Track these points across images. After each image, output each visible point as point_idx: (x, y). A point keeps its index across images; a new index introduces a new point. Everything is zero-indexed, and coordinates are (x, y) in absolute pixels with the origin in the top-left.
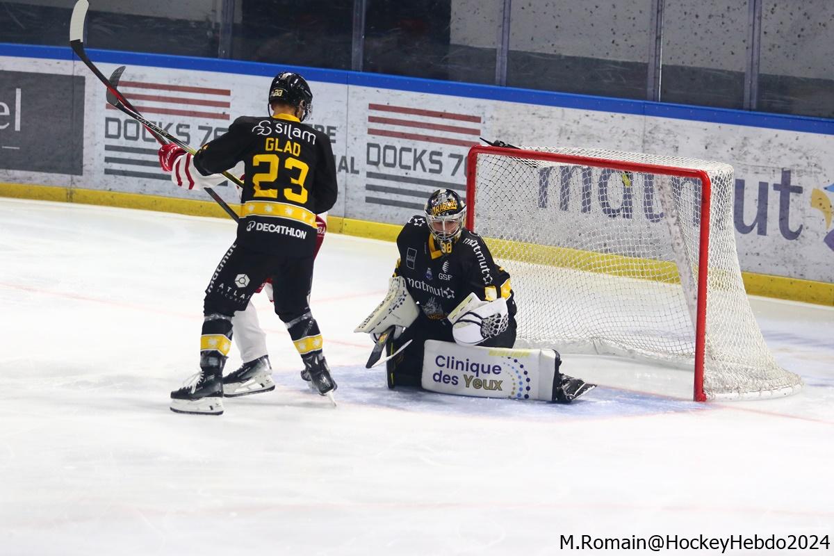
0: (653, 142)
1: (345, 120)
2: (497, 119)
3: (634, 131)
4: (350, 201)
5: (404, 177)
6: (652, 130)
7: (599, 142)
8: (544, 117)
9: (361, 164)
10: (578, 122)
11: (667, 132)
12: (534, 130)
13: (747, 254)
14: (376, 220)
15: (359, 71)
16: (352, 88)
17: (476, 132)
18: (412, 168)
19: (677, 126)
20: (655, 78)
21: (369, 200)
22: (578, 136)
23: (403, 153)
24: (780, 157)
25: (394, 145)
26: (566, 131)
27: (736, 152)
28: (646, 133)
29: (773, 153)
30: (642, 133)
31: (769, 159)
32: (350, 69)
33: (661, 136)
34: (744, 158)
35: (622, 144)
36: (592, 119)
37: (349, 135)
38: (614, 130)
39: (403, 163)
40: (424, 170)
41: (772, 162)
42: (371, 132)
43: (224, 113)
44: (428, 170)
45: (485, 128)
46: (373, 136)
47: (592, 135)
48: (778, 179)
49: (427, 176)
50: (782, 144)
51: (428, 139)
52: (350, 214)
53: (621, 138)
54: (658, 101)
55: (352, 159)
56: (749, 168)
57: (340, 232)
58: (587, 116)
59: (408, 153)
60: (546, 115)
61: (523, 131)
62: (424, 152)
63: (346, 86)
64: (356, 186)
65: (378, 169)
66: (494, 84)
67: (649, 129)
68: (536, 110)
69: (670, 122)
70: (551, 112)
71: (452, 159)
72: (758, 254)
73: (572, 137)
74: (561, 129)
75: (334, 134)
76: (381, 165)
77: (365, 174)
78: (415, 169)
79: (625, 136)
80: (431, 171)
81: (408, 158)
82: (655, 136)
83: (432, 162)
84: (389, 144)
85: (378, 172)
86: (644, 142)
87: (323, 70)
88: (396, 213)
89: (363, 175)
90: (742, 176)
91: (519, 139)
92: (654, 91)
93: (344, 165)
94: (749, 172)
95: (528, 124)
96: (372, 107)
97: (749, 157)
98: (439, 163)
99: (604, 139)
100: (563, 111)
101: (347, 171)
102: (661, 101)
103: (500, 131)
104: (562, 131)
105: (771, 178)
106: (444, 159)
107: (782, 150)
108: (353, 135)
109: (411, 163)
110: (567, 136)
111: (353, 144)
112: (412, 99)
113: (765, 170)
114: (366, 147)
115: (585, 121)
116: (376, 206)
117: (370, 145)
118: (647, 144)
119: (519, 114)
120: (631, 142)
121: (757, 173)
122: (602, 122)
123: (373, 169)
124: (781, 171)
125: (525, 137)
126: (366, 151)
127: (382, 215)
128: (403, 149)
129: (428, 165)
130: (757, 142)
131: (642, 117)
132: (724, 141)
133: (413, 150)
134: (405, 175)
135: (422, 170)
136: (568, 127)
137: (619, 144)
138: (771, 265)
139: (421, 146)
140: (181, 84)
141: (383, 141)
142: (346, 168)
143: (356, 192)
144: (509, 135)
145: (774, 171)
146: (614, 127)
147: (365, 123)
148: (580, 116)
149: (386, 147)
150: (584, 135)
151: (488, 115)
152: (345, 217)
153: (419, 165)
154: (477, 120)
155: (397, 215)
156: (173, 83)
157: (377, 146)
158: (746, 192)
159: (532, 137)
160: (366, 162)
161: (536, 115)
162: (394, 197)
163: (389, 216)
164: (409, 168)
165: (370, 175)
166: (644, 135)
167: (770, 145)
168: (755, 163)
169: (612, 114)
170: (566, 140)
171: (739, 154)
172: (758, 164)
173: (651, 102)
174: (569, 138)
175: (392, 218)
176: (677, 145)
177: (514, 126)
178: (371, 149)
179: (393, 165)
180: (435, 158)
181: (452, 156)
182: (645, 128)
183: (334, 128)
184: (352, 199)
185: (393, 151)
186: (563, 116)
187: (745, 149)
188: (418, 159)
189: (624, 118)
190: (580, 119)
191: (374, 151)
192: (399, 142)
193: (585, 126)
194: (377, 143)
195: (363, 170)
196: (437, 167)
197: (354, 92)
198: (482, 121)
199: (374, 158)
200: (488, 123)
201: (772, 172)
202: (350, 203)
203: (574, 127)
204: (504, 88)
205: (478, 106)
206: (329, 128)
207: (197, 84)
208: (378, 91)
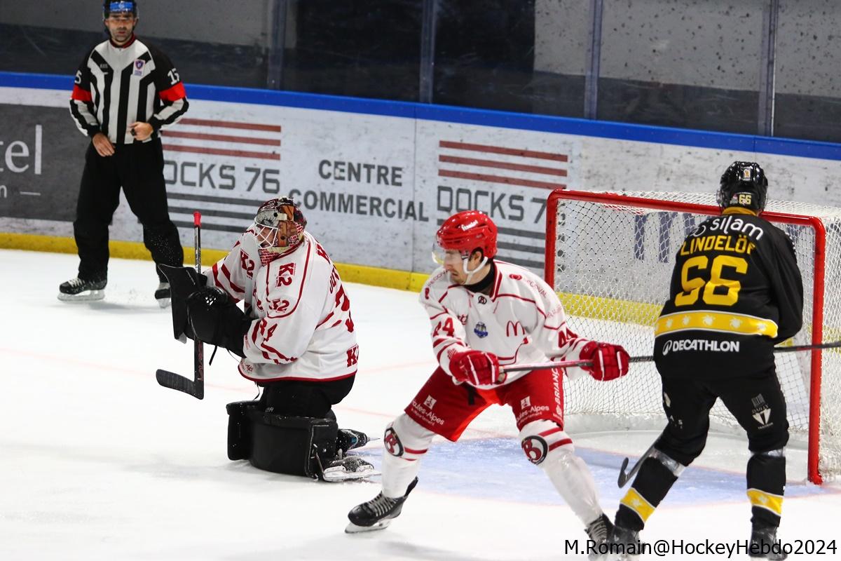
1: (413, 158)
2: (587, 158)
4: (418, 253)
8: (640, 155)
9: (431, 211)
10: (679, 161)
11: (781, 172)
12: (629, 170)
15: (428, 103)
16: (421, 122)
17: (562, 173)
19: (793, 165)
20: (767, 109)
22: (679, 177)
23: (480, 197)
25: (468, 188)
26: (666, 170)
32: (417, 100)
33: (774, 176)
36: (695, 157)
37: (416, 177)
40: (504, 216)
42: (442, 173)
43: (274, 153)
44: (507, 217)
45: (573, 168)
46: (445, 178)
47: (695, 175)
49: (507, 224)
51: (508, 181)
52: (419, 268)
54: (771, 136)
55: (421, 205)
57: (406, 288)
58: (690, 153)
59: (484, 197)
60: (642, 152)
61: (618, 173)
62: (503, 196)
63: (412, 120)
64: (425, 235)
66: (582, 117)
68: (631, 147)
69: (784, 160)
70: (648, 149)
71: (536, 204)
73: (672, 177)
74: (660, 169)
75: (399, 176)
77: (435, 221)
80: (511, 218)
81: (484, 203)
83: (513, 207)
84: (462, 187)
87: (388, 102)
89: (432, 222)
92: (766, 124)
93: (411, 211)
95: (622, 164)
96: (443, 144)
98: (520, 208)
99: (708, 180)
100: (661, 147)
101: (415, 219)
102: (774, 136)
103: (591, 172)
104: (660, 171)
106: (526, 204)
108: (421, 177)
109: (488, 210)
110: (666, 177)
111: (421, 187)
114: (437, 190)
115: (687, 159)
117: (440, 189)
119: (611, 152)
122: (706, 160)
123: (445, 215)
125: (618, 178)
126: (437, 195)
128: (479, 193)
129: (508, 211)
131: (753, 154)
133: (490, 194)
135: (500, 216)
136: (667, 167)
139: (499, 189)
140: (224, 119)
141: (455, 183)
142: (414, 215)
143: (426, 242)
146: (719, 166)
147: (435, 163)
148: (681, 153)
149: (459, 191)
150: (685, 175)
151: (575, 153)
152: (413, 272)
153: (497, 211)
154: (563, 158)
156: (215, 118)
157: (449, 189)
159: (626, 178)
160: (436, 208)
161: (631, 153)
169: (718, 151)
170: (664, 182)
173: (763, 137)
174: (668, 180)
176: (792, 186)
177: (605, 166)
178: (442, 193)
180: (515, 202)
181: (535, 200)
183: (400, 169)
184: (420, 250)
185: (466, 196)
186: (662, 153)
188: (495, 204)
189: (731, 155)
190: (682, 156)
191: (445, 195)
192: (474, 184)
193: (687, 165)
194: (449, 186)
195: (433, 217)
196: (517, 213)
197: (423, 128)
198: (569, 160)
199: (445, 203)
200: (576, 163)
202: (418, 256)
203: (675, 167)
204: (594, 121)
205: (565, 144)
206: (394, 169)
207: (243, 119)
208: (450, 126)
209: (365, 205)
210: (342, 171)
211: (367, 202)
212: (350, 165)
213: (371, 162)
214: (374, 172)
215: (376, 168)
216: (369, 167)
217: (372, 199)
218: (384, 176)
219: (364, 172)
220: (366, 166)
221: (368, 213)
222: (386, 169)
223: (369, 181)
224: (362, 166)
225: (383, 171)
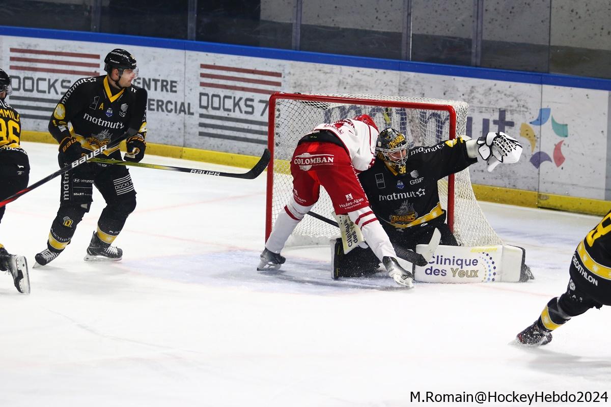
0: (407, 90)
1: (183, 75)
2: (294, 75)
3: (392, 82)
4: (187, 135)
5: (226, 118)
6: (405, 81)
7: (367, 90)
8: (327, 73)
9: (195, 108)
10: (352, 76)
11: (416, 83)
12: (320, 83)
13: (474, 171)
14: (206, 149)
15: (193, 40)
16: (189, 53)
17: (278, 84)
18: (232, 111)
19: (423, 78)
20: (407, 43)
21: (201, 134)
22: (352, 87)
23: (226, 100)
24: (497, 100)
25: (219, 94)
26: (343, 83)
27: (466, 97)
28: (401, 84)
29: (492, 98)
30: (398, 84)
31: (490, 102)
32: (186, 38)
33: (412, 86)
34: (472, 102)
35: (384, 91)
36: (362, 74)
37: (186, 87)
38: (378, 82)
39: (226, 107)
40: (241, 112)
41: (492, 104)
42: (202, 84)
43: (95, 72)
44: (243, 112)
45: (285, 81)
46: (204, 87)
47: (362, 86)
48: (496, 116)
49: (243, 116)
50: (499, 91)
51: (243, 89)
52: (188, 145)
53: (383, 88)
54: (409, 60)
55: (189, 104)
56: (476, 109)
57: (181, 157)
58: (358, 71)
59: (229, 99)
60: (329, 71)
61: (312, 83)
62: (241, 99)
63: (184, 51)
64: (192, 124)
65: (208, 111)
66: (291, 49)
67: (403, 81)
68: (322, 68)
69: (418, 76)
70: (332, 69)
71: (261, 104)
72: (482, 171)
73: (348, 87)
74: (340, 82)
75: (175, 87)
76: (210, 108)
77: (198, 115)
78: (234, 111)
79: (386, 86)
80: (246, 112)
81: (229, 104)
82: (408, 86)
83: (247, 106)
84: (216, 93)
85: (207, 113)
86: (400, 90)
87: (167, 39)
88: (220, 143)
89: (196, 116)
90: (470, 114)
91: (309, 88)
92: (406, 53)
93: (183, 109)
94: (476, 111)
95: (316, 78)
96: (203, 66)
97: (475, 101)
98: (252, 106)
99: (371, 88)
100: (341, 68)
101: (185, 113)
102: (412, 61)
103: (295, 83)
104: (340, 83)
105: (491, 116)
106: (255, 104)
107: (499, 95)
108: (189, 87)
109: (231, 107)
110: (344, 87)
111: (189, 93)
112: (232, 60)
113: (487, 110)
114: (199, 95)
115: (357, 75)
116: (207, 138)
117: (201, 94)
118: (402, 92)
119: (309, 71)
120: (390, 90)
121: (481, 112)
122: (369, 76)
123: (204, 111)
124: (498, 110)
125: (313, 87)
126: (199, 98)
127: (211, 145)
128: (225, 97)
129: (244, 108)
130: (481, 90)
131: (398, 72)
132: (457, 89)
133: (233, 98)
134: (227, 116)
135: (239, 112)
136: (344, 80)
137: (382, 92)
138: (492, 179)
139: (238, 94)
140: (64, 51)
141: (211, 91)
142: (184, 111)
143: (191, 128)
144: (302, 86)
145: (493, 110)
146: (377, 80)
147: (198, 78)
148: (353, 72)
149: (214, 96)
150: (355, 86)
151: (287, 71)
152: (184, 146)
153: (237, 108)
154: (279, 75)
155: (222, 145)
156: (58, 50)
157: (207, 95)
158: (473, 126)
159: (319, 87)
160: (199, 106)
161: (322, 72)
162: (219, 132)
163: (216, 146)
164: (229, 110)
165: (202, 116)
166: (400, 85)
167: (490, 92)
168: (479, 105)
169: (377, 70)
170: (343, 89)
171: (468, 98)
172: (482, 105)
173: (404, 61)
174: (345, 88)
175: (218, 147)
176: (423, 92)
177: (305, 80)
178: (203, 97)
179: (218, 109)
180: (249, 103)
181: (261, 101)
182: (400, 80)
183: (176, 82)
184: (189, 133)
185: (218, 99)
186: (341, 71)
187: (473, 95)
188: (236, 104)
189: (385, 73)
190: (353, 74)
191: (204, 98)
192: (223, 91)
193: (357, 79)
194: (207, 92)
195: (197, 112)
196: (250, 110)
197: (190, 56)
198: (283, 76)
199: (204, 103)
200: (287, 78)
201: (492, 111)
202: (187, 136)
203: (349, 80)
204: (298, 52)
205: (280, 65)
206: (172, 82)
207: (76, 51)
208: (207, 55)
209: (153, 105)
210: (139, 83)
211: (155, 103)
212: (144, 79)
213: (157, 78)
214: (159, 84)
215: (161, 81)
216: (156, 81)
217: (158, 101)
218: (166, 86)
219: (153, 84)
220: (154, 80)
221: (156, 110)
222: (167, 82)
223: (156, 89)
224: (151, 80)
225: (165, 83)
